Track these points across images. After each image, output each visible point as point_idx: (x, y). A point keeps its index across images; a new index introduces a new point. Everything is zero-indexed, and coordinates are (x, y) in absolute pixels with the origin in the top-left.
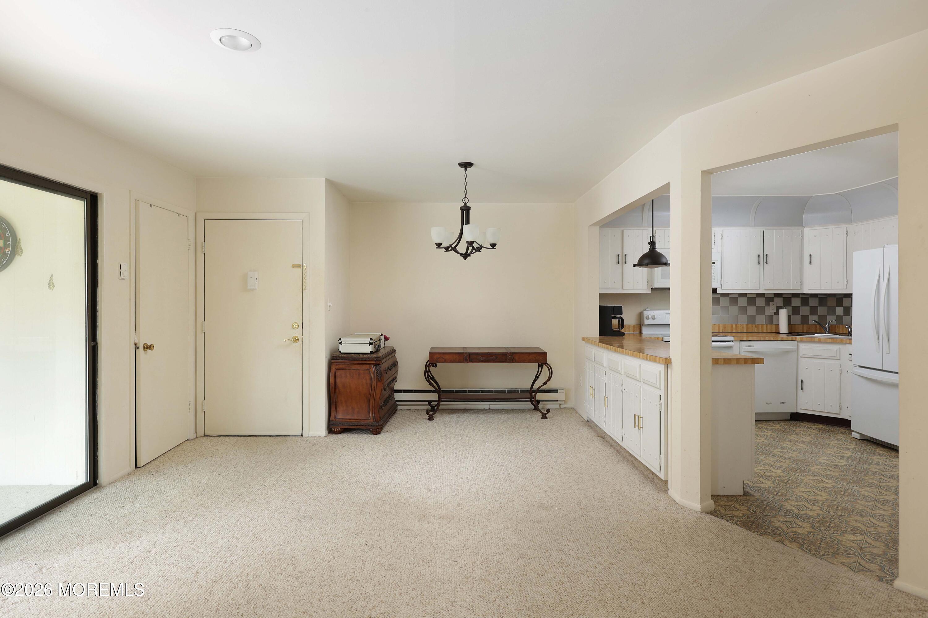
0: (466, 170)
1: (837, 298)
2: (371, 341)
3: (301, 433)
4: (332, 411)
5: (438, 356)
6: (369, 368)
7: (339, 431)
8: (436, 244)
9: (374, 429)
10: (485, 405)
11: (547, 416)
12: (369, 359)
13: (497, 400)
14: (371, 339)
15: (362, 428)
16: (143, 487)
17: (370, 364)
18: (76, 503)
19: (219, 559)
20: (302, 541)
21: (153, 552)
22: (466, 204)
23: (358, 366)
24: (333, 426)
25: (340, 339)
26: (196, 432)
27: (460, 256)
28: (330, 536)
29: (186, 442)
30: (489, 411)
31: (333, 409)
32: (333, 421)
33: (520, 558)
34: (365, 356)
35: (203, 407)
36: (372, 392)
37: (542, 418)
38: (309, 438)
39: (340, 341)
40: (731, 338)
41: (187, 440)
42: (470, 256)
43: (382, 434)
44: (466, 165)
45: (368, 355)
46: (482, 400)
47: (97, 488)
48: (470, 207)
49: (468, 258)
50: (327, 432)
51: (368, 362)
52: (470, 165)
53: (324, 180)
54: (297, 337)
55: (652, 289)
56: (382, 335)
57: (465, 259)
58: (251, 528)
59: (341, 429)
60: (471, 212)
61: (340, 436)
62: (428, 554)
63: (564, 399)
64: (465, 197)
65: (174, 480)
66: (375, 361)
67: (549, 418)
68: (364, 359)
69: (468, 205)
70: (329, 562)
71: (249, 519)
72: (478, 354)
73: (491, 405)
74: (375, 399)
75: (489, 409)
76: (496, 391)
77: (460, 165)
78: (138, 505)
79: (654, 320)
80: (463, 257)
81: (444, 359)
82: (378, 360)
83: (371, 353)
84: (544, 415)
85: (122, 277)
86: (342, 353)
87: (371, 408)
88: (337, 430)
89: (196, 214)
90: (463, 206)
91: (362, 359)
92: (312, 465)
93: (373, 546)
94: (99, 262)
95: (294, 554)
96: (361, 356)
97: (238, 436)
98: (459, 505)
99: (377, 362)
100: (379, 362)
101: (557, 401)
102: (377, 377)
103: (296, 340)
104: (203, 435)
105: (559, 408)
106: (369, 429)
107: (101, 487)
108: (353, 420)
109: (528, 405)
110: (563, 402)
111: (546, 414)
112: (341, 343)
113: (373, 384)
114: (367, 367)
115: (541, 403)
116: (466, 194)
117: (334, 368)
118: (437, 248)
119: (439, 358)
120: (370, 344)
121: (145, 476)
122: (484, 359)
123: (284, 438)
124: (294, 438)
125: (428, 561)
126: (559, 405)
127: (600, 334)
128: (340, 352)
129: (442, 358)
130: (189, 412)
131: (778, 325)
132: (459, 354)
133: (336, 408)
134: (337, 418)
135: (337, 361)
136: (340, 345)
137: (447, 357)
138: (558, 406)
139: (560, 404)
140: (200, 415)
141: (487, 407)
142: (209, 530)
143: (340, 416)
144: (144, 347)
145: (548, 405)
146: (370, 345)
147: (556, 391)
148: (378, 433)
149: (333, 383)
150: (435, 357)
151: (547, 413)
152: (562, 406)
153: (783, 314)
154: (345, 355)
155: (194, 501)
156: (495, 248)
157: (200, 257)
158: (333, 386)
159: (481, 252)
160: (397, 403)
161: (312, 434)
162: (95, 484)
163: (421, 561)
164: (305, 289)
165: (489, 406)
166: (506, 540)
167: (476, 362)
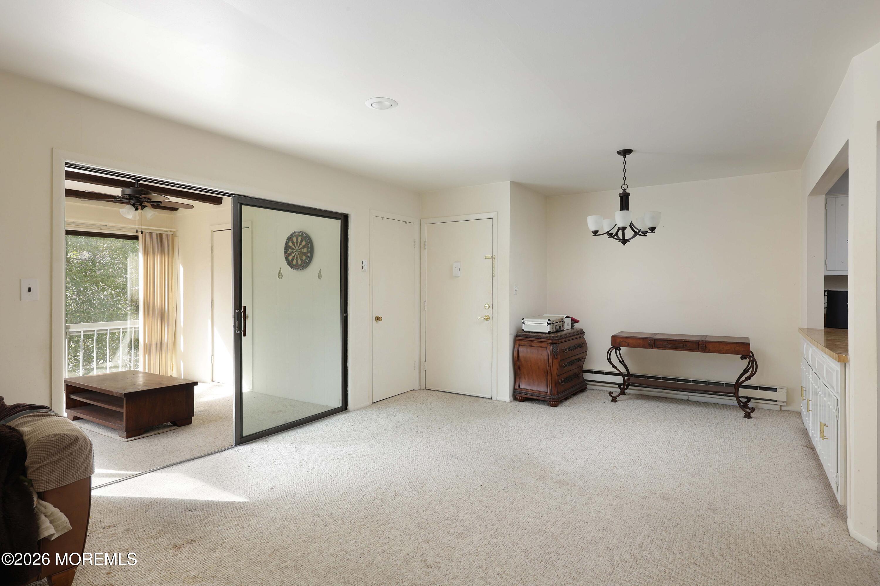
0: (625, 158)
2: (549, 322)
3: (491, 396)
4: (516, 381)
5: (622, 340)
6: (546, 346)
7: (521, 399)
8: (592, 231)
9: (551, 402)
10: (683, 395)
11: (752, 415)
12: (547, 338)
13: (697, 392)
14: (549, 320)
15: (541, 399)
16: (370, 416)
17: (547, 343)
18: (331, 418)
19: (382, 469)
20: (439, 471)
21: (352, 455)
22: (625, 190)
23: (537, 343)
24: (516, 394)
25: (523, 319)
26: (420, 385)
27: (619, 241)
28: (461, 473)
29: (411, 391)
30: (687, 402)
31: (518, 380)
32: (517, 389)
33: (601, 530)
34: (544, 335)
35: (424, 367)
36: (549, 368)
37: (744, 417)
38: (496, 401)
39: (523, 321)
41: (413, 390)
42: (629, 241)
43: (558, 408)
44: (625, 152)
45: (546, 335)
46: (678, 390)
47: (347, 411)
48: (629, 194)
49: (627, 243)
50: (512, 398)
51: (546, 340)
52: (629, 151)
53: (509, 182)
54: (489, 316)
56: (567, 317)
57: (624, 245)
58: (414, 455)
59: (523, 397)
60: (630, 198)
61: (522, 403)
62: (523, 505)
63: (786, 401)
64: (624, 184)
65: (389, 415)
66: (552, 340)
67: (755, 418)
68: (542, 338)
69: (627, 191)
70: (447, 489)
71: (416, 449)
72: (664, 340)
73: (689, 396)
74: (552, 375)
75: (688, 400)
76: (694, 381)
77: (619, 153)
78: (361, 426)
80: (622, 242)
81: (627, 343)
82: (555, 340)
83: (549, 332)
84: (747, 414)
85: (363, 270)
86: (525, 332)
87: (548, 382)
88: (519, 398)
89: (420, 220)
90: (622, 192)
91: (540, 338)
92: (485, 421)
93: (485, 487)
94: (349, 260)
95: (428, 478)
96: (541, 335)
97: (447, 392)
98: (582, 476)
99: (553, 341)
100: (555, 341)
101: (776, 401)
102: (553, 355)
103: (487, 318)
104: (425, 388)
105: (779, 409)
106: (547, 401)
107: (349, 411)
108: (533, 391)
109: (733, 401)
110: (785, 404)
111: (750, 413)
112: (523, 323)
113: (550, 361)
114: (544, 345)
115: (752, 400)
116: (625, 181)
117: (517, 344)
118: (593, 235)
119: (622, 342)
120: (548, 324)
121: (375, 409)
122: (670, 345)
123: (477, 398)
124: (485, 399)
125: (519, 510)
126: (779, 406)
127: (826, 326)
128: (523, 330)
129: (625, 342)
130: (415, 369)
132: (644, 339)
133: (520, 379)
134: (520, 387)
135: (521, 338)
136: (523, 324)
137: (630, 341)
138: (778, 408)
139: (781, 406)
140: (423, 373)
141: (685, 398)
142: (389, 450)
143: (523, 386)
144: (376, 319)
145: (762, 405)
146: (548, 326)
147: (774, 390)
148: (555, 406)
149: (517, 357)
150: (618, 341)
151: (754, 412)
152: (783, 408)
154: (527, 334)
155: (392, 431)
157: (423, 252)
158: (516, 359)
159: (646, 236)
160: (586, 382)
161: (499, 398)
162: (346, 409)
163: (514, 508)
164: (494, 276)
165: (687, 397)
166: (601, 514)
167: (662, 348)
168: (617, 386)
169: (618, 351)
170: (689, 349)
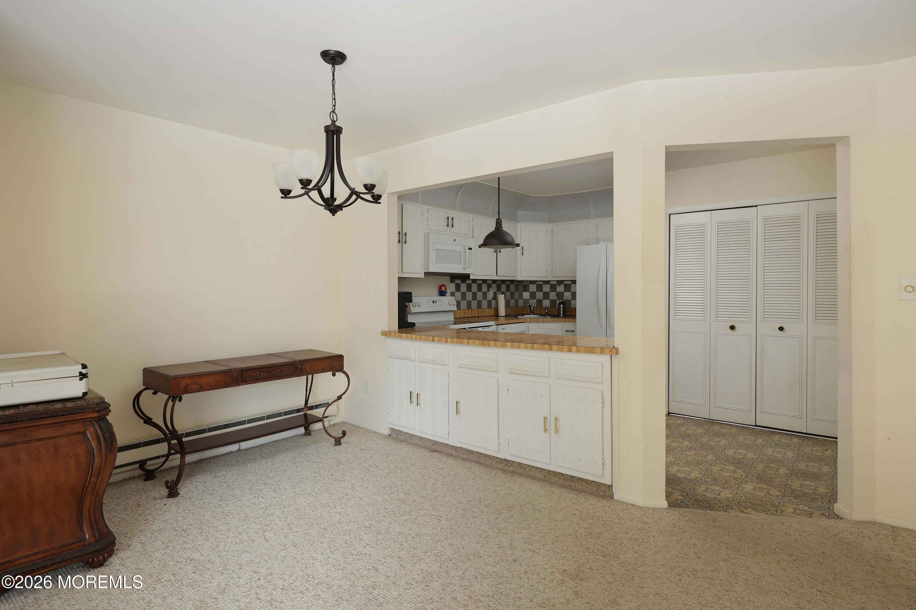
0: (334, 66)
1: (565, 284)
2: (84, 371)
5: (189, 381)
6: (82, 430)
14: (83, 366)
17: (83, 420)
22: (333, 121)
34: (69, 405)
36: (92, 479)
37: (336, 445)
40: (492, 323)
42: (344, 209)
44: (336, 57)
45: (79, 403)
48: (343, 128)
49: (338, 213)
51: (80, 416)
55: (425, 273)
60: (345, 136)
64: (333, 111)
66: (99, 411)
68: (67, 412)
72: (255, 369)
77: (324, 55)
79: (419, 308)
80: (330, 209)
81: (198, 384)
84: (338, 440)
87: (86, 513)
90: (326, 124)
91: (62, 413)
96: (59, 406)
99: (102, 412)
102: (106, 444)
106: (86, 561)
108: (37, 557)
111: (340, 439)
113: (96, 461)
114: (78, 427)
119: (190, 384)
120: (82, 376)
129: (196, 383)
131: (497, 309)
132: (225, 372)
137: (204, 380)
146: (81, 379)
151: (342, 437)
153: (501, 298)
154: (10, 411)
156: (380, 203)
167: (251, 382)
168: (137, 466)
169: (170, 403)
170: (285, 375)
